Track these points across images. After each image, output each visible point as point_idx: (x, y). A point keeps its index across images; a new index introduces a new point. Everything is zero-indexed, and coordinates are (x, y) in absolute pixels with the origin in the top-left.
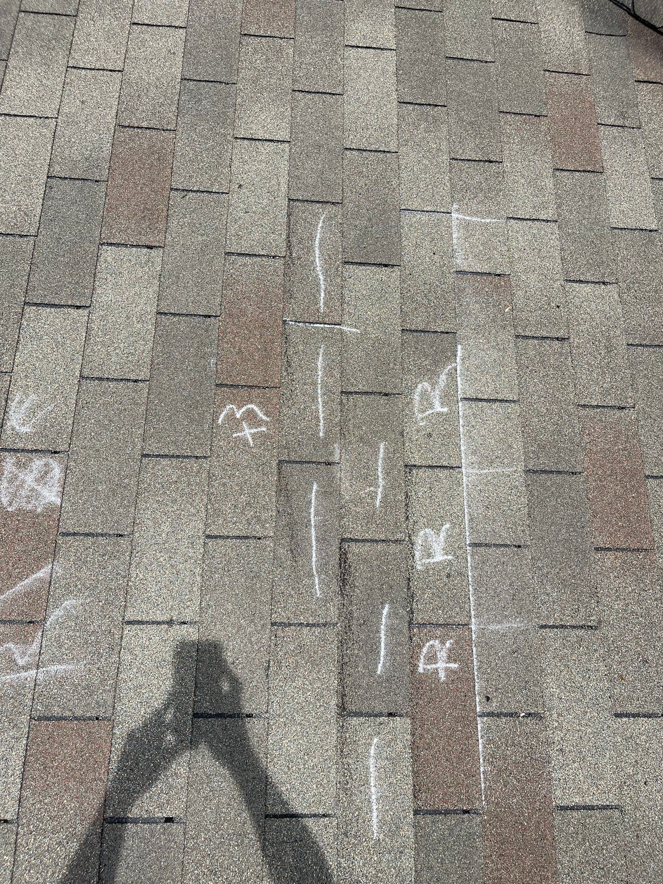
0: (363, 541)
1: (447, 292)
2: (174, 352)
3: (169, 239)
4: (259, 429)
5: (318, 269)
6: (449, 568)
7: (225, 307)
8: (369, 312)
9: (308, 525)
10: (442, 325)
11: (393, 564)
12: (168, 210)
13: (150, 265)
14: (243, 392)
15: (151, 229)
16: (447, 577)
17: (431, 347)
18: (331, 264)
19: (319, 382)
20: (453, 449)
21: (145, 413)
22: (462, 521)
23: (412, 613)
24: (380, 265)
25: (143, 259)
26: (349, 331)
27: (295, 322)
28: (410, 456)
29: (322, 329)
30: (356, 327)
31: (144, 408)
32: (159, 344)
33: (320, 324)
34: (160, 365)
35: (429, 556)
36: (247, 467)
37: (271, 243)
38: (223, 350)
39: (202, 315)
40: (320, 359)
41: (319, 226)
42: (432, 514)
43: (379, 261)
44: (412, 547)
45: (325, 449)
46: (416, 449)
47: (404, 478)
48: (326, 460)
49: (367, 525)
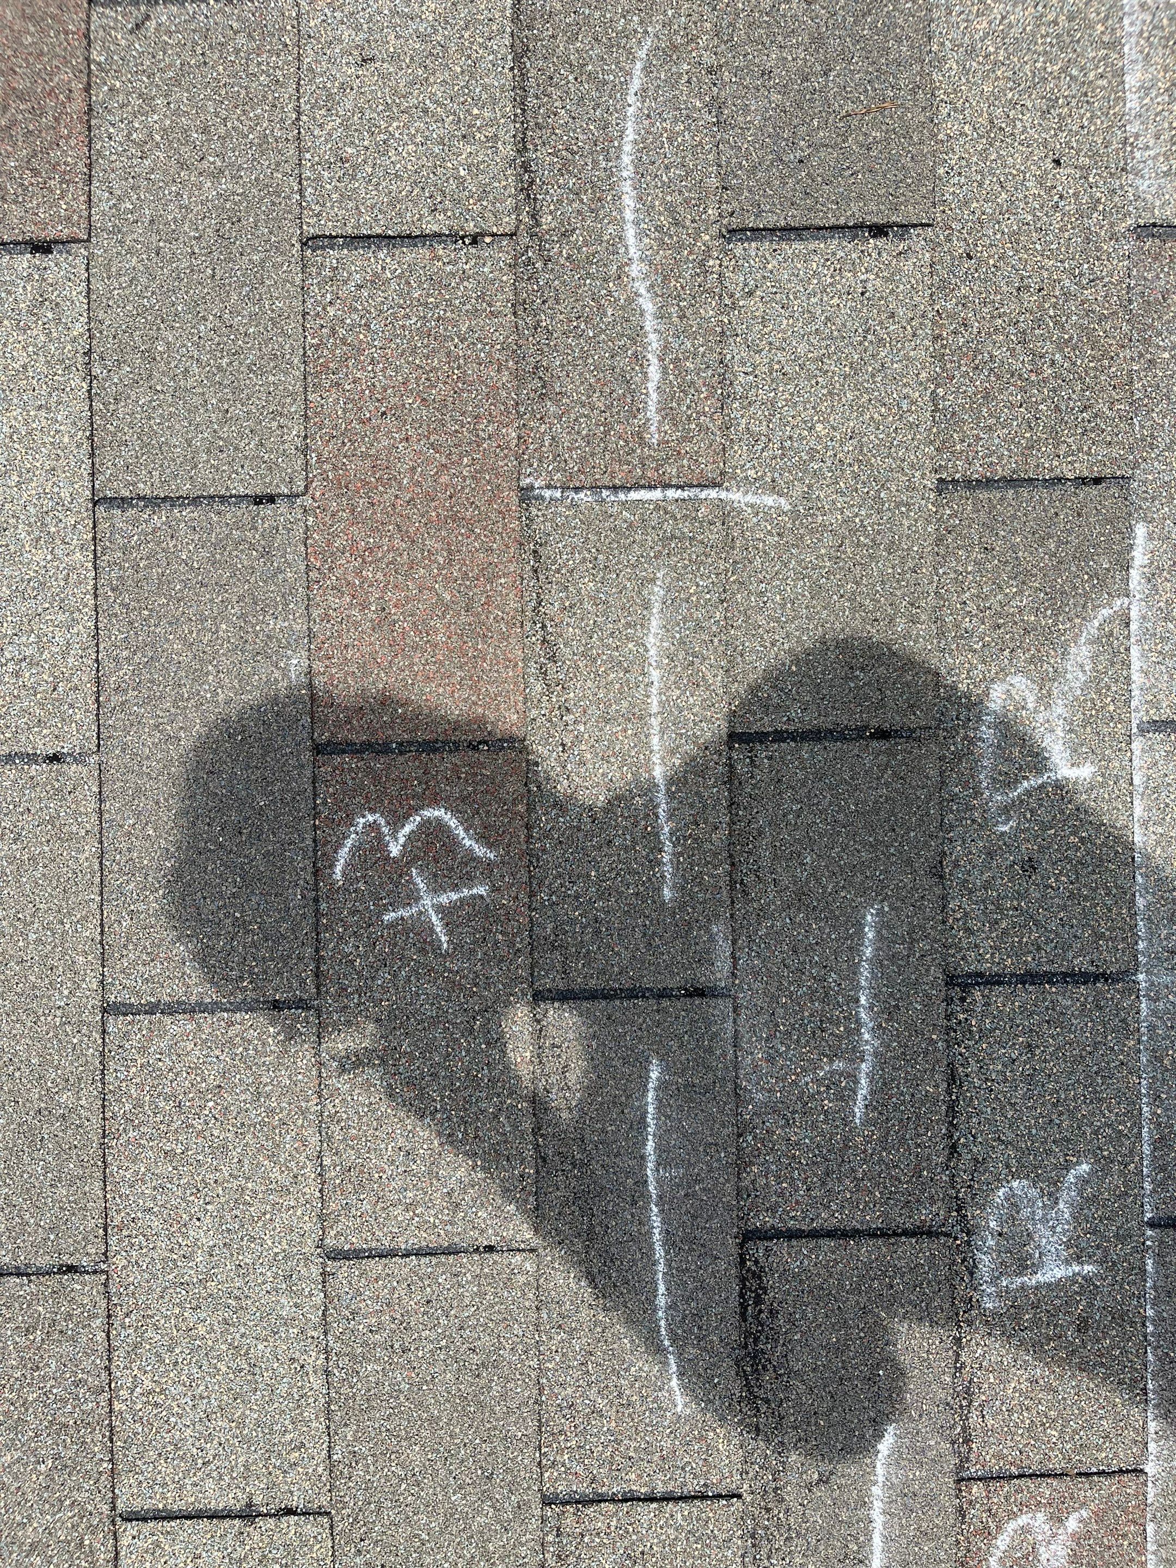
0: (814, 1234)
1: (1102, 318)
2: (167, 640)
3: (104, 206)
4: (466, 892)
5: (635, 270)
6: (1084, 1303)
7: (319, 455)
8: (819, 427)
9: (638, 1195)
10: (1080, 450)
11: (910, 1302)
12: (88, 88)
13: (50, 315)
14: (407, 766)
15: (36, 172)
16: (1079, 1331)
17: (1042, 541)
18: (680, 246)
19: (655, 708)
20: (1110, 910)
21: (97, 867)
22: (1131, 1151)
23: (967, 1441)
24: (855, 230)
25: (25, 294)
26: (752, 506)
27: (564, 488)
28: (965, 941)
29: (657, 508)
30: (773, 488)
31: (91, 848)
32: (116, 615)
33: (651, 487)
34: (125, 691)
35: (1024, 1265)
36: (435, 1021)
37: (461, 181)
38: (326, 617)
39: (247, 496)
40: (655, 623)
41: (632, 91)
42: (1034, 1131)
43: (853, 212)
44: (968, 1243)
45: (683, 944)
46: (982, 918)
47: (942, 1022)
48: (687, 982)
49: (824, 1183)
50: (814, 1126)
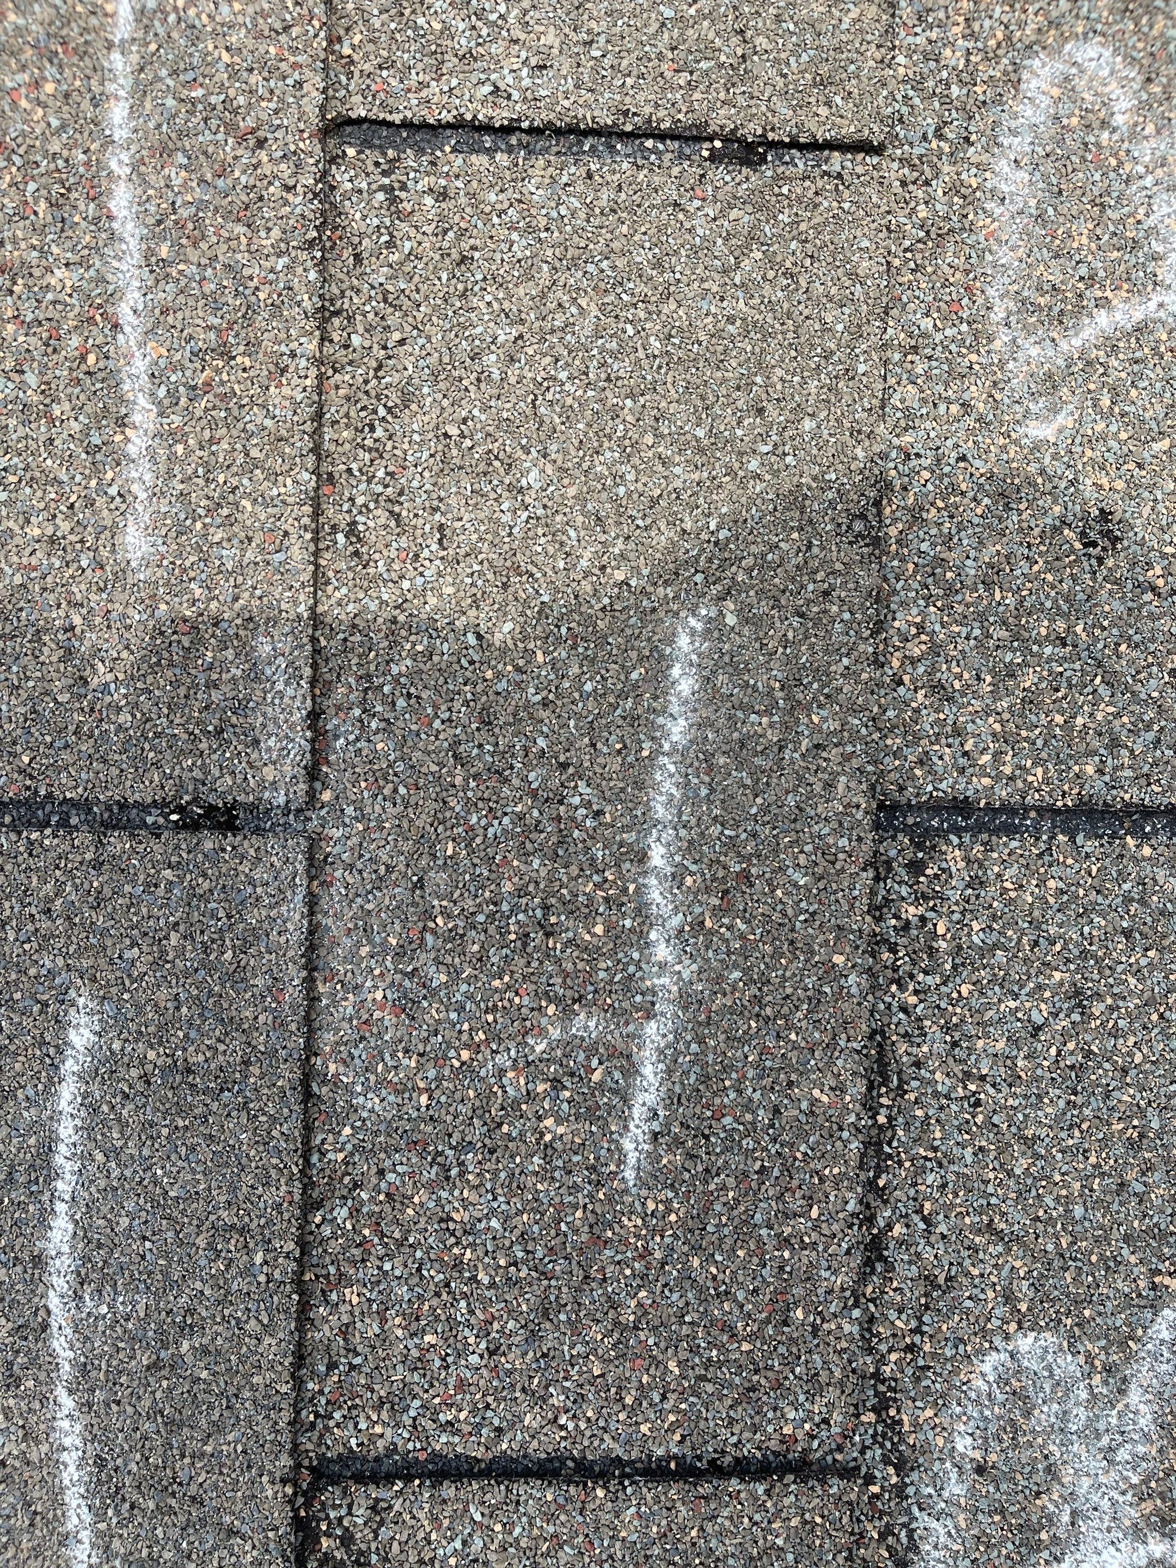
0: (502, 1468)
9: (21, 1362)
19: (123, 27)
28: (928, 719)
42: (1078, 1211)
45: (176, 684)
46: (976, 660)
47: (862, 922)
48: (181, 786)
49: (534, 1336)
50: (515, 1186)
